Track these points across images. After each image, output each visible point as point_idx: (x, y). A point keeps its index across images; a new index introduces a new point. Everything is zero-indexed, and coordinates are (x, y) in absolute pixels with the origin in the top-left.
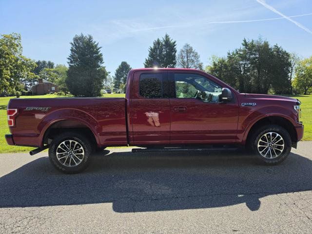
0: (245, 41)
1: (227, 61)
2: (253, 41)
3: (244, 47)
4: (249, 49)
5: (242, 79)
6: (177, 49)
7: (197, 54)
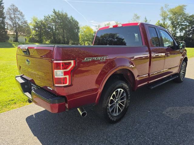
0: (54, 10)
1: (44, 21)
2: (59, 11)
3: (54, 14)
4: (57, 16)
5: (54, 34)
6: (4, 6)
7: (22, 13)
